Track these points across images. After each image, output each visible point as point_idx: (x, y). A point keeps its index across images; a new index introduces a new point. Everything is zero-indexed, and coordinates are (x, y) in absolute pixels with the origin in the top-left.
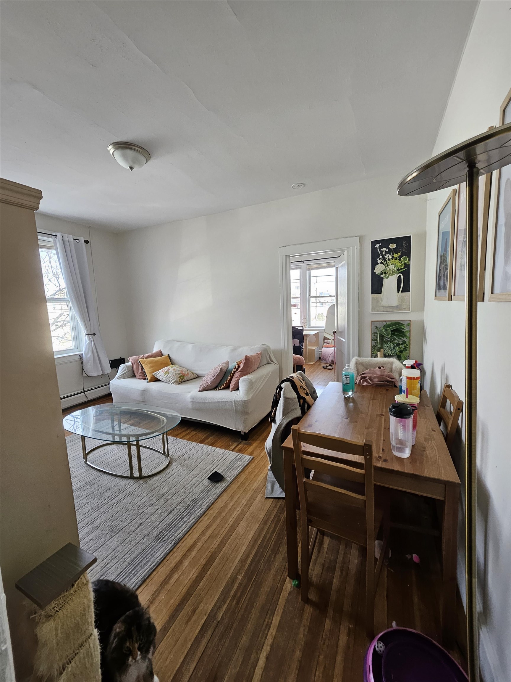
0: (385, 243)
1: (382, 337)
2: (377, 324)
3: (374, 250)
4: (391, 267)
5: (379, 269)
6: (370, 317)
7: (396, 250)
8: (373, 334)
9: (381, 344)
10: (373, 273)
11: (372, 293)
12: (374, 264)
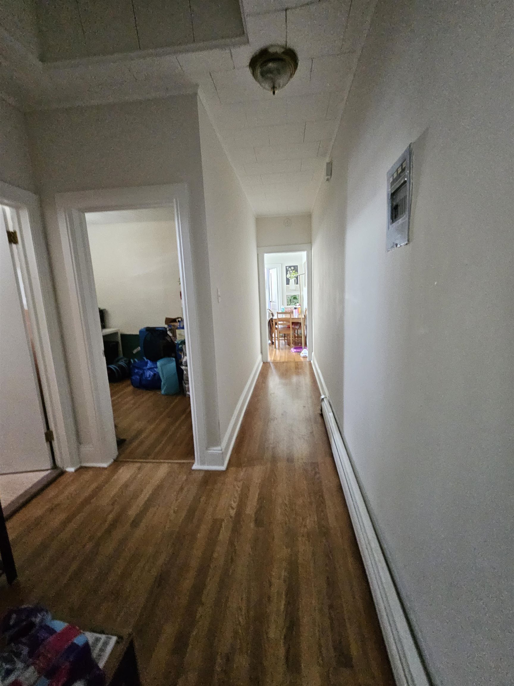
0: (290, 267)
1: (290, 300)
2: (288, 296)
3: (286, 269)
4: (292, 275)
5: (288, 276)
6: (286, 294)
7: (294, 270)
8: (287, 300)
9: (290, 303)
10: (286, 278)
11: (287, 284)
12: (287, 274)
